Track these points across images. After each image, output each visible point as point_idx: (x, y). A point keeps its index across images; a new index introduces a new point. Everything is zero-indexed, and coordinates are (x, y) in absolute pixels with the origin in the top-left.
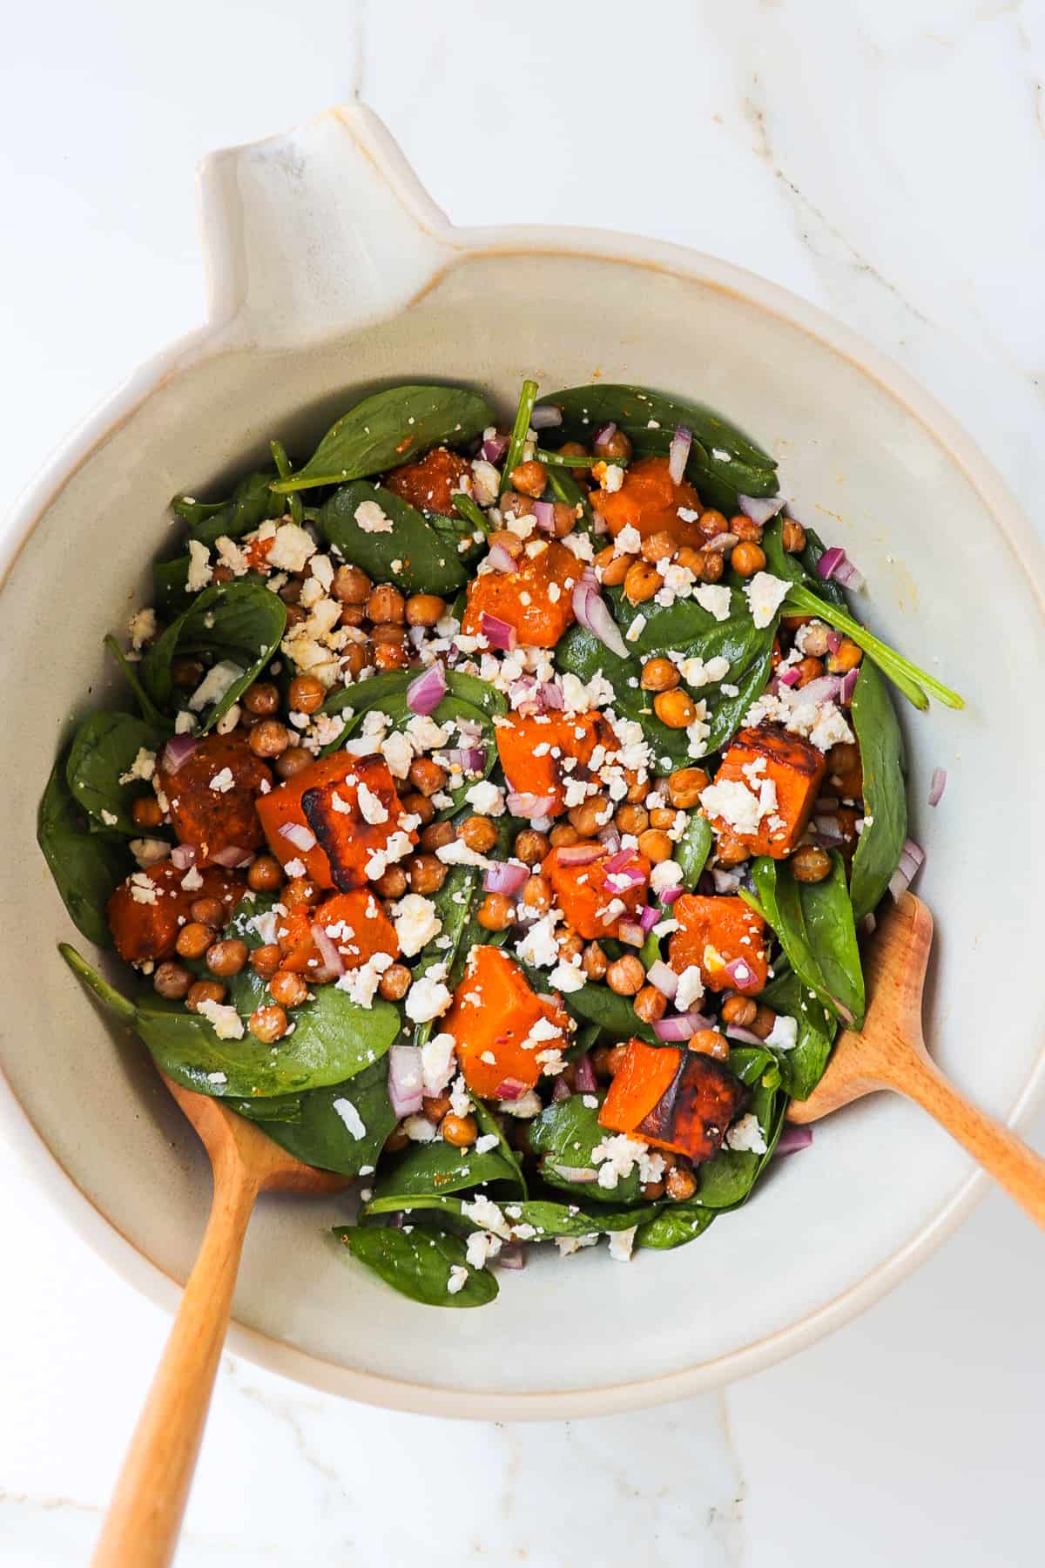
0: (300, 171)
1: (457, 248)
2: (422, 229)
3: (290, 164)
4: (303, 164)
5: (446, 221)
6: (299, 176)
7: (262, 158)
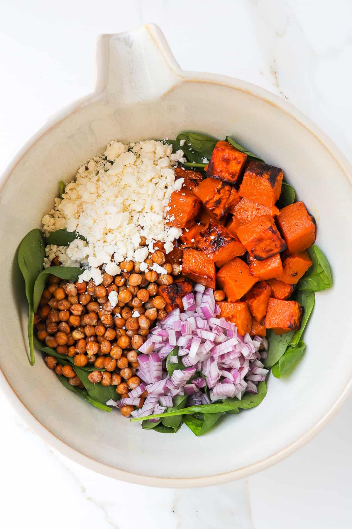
0: (131, 45)
1: (182, 77)
2: (171, 70)
3: (128, 43)
4: (132, 42)
5: (179, 67)
6: (130, 47)
7: (119, 39)
